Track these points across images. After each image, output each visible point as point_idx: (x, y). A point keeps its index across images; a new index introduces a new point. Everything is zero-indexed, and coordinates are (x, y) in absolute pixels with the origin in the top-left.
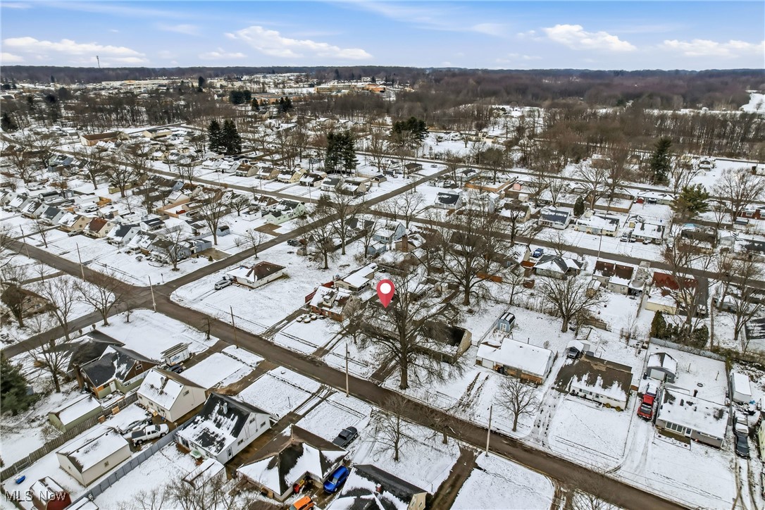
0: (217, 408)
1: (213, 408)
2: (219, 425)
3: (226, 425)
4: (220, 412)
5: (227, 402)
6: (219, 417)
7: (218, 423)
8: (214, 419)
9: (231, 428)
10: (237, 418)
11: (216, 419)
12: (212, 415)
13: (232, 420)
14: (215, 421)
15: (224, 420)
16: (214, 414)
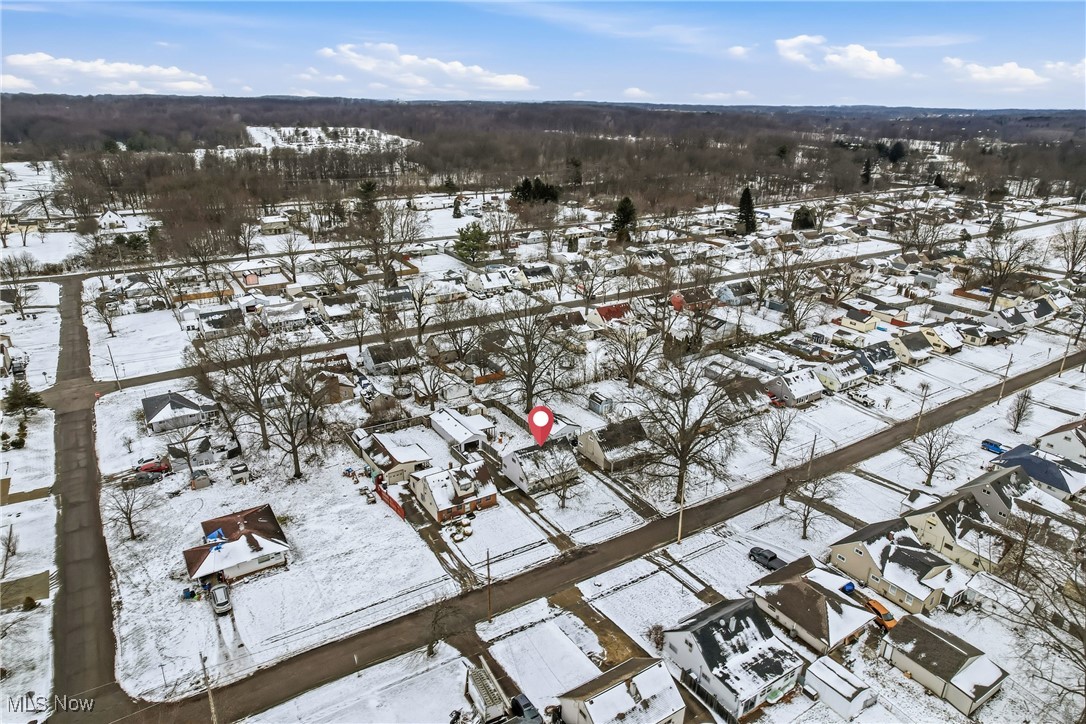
0: (719, 637)
1: (716, 643)
2: (744, 649)
3: (750, 639)
4: (728, 636)
5: (721, 618)
6: (734, 641)
7: (740, 647)
8: (730, 650)
9: (758, 634)
10: (749, 619)
11: (733, 647)
12: (723, 650)
13: (748, 626)
14: (735, 651)
15: (741, 637)
16: (725, 646)
